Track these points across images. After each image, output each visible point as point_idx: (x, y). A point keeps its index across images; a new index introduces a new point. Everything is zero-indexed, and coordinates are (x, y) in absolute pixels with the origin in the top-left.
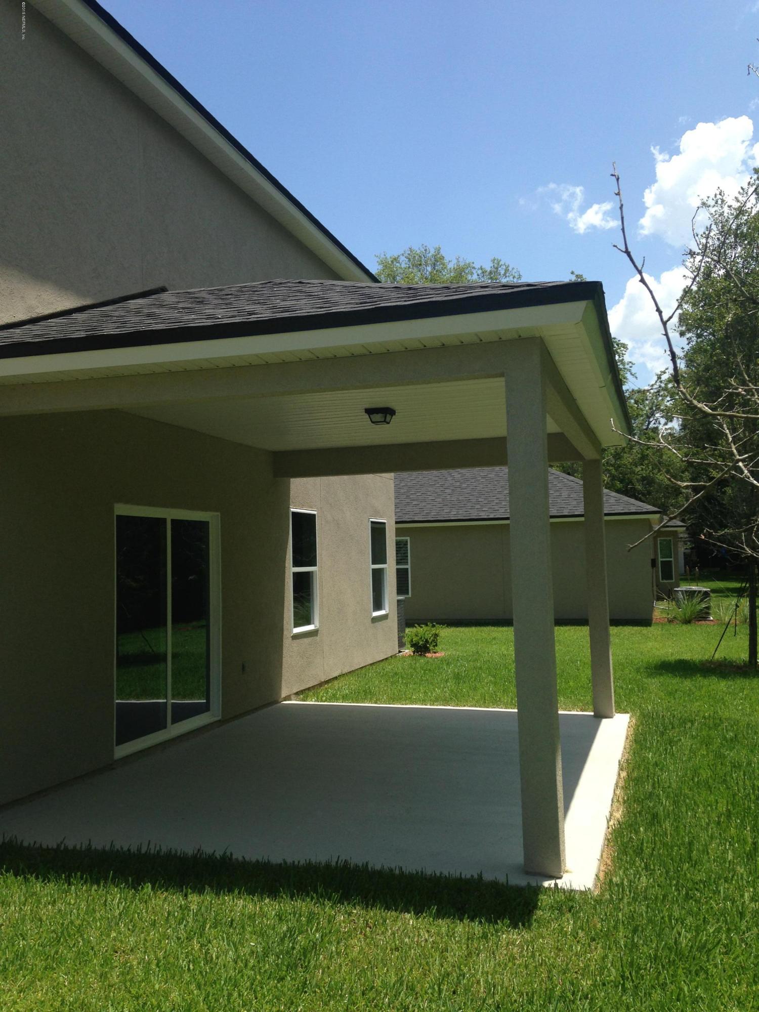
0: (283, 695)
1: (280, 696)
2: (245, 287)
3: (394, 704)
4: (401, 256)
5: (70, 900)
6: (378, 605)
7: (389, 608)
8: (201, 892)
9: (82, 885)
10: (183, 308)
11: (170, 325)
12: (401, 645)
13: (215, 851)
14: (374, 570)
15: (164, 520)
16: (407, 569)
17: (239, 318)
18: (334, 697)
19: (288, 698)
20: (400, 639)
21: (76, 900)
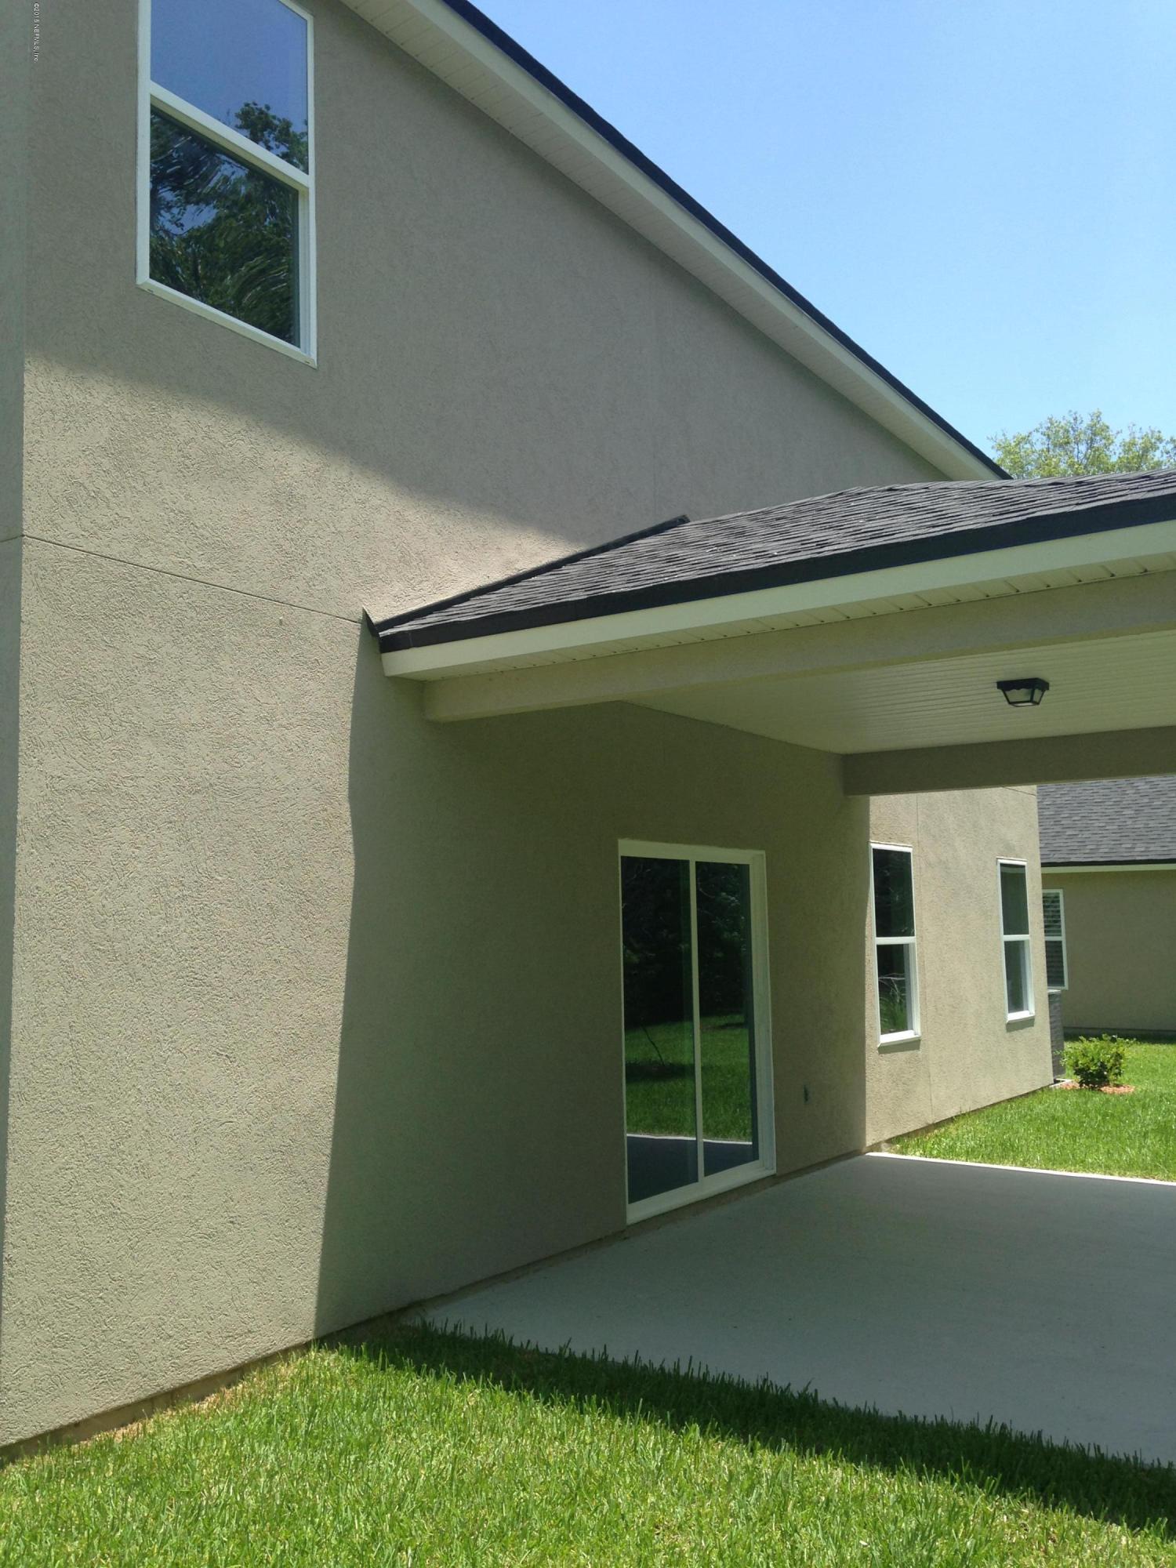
0: (869, 1142)
1: (865, 1144)
2: (803, 505)
3: (1055, 1170)
4: (1035, 434)
5: (584, 1437)
6: (1016, 1000)
7: (1036, 1007)
8: (775, 1447)
9: (599, 1414)
10: (717, 545)
11: (703, 571)
12: (1058, 1070)
13: (789, 1385)
14: (1007, 944)
15: (686, 863)
16: (1060, 942)
17: (805, 553)
18: (951, 1151)
19: (876, 1147)
20: (1056, 1059)
21: (592, 1436)
